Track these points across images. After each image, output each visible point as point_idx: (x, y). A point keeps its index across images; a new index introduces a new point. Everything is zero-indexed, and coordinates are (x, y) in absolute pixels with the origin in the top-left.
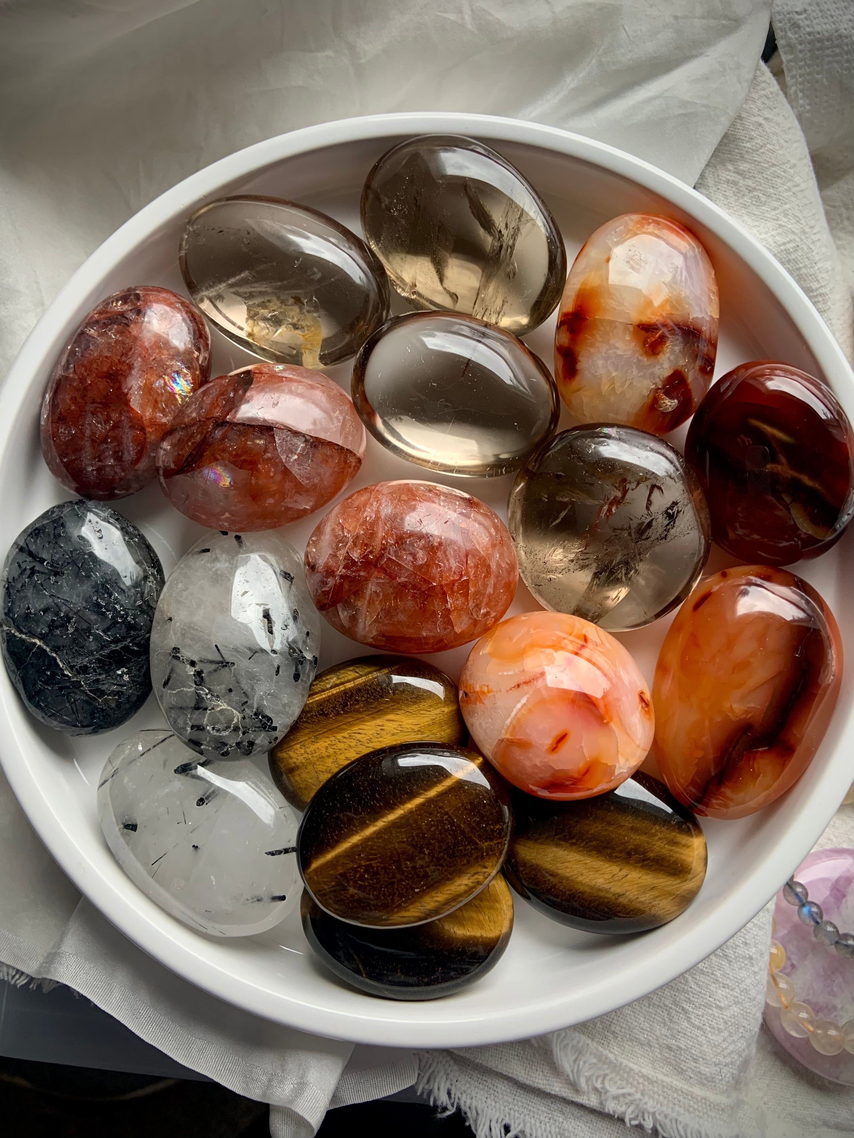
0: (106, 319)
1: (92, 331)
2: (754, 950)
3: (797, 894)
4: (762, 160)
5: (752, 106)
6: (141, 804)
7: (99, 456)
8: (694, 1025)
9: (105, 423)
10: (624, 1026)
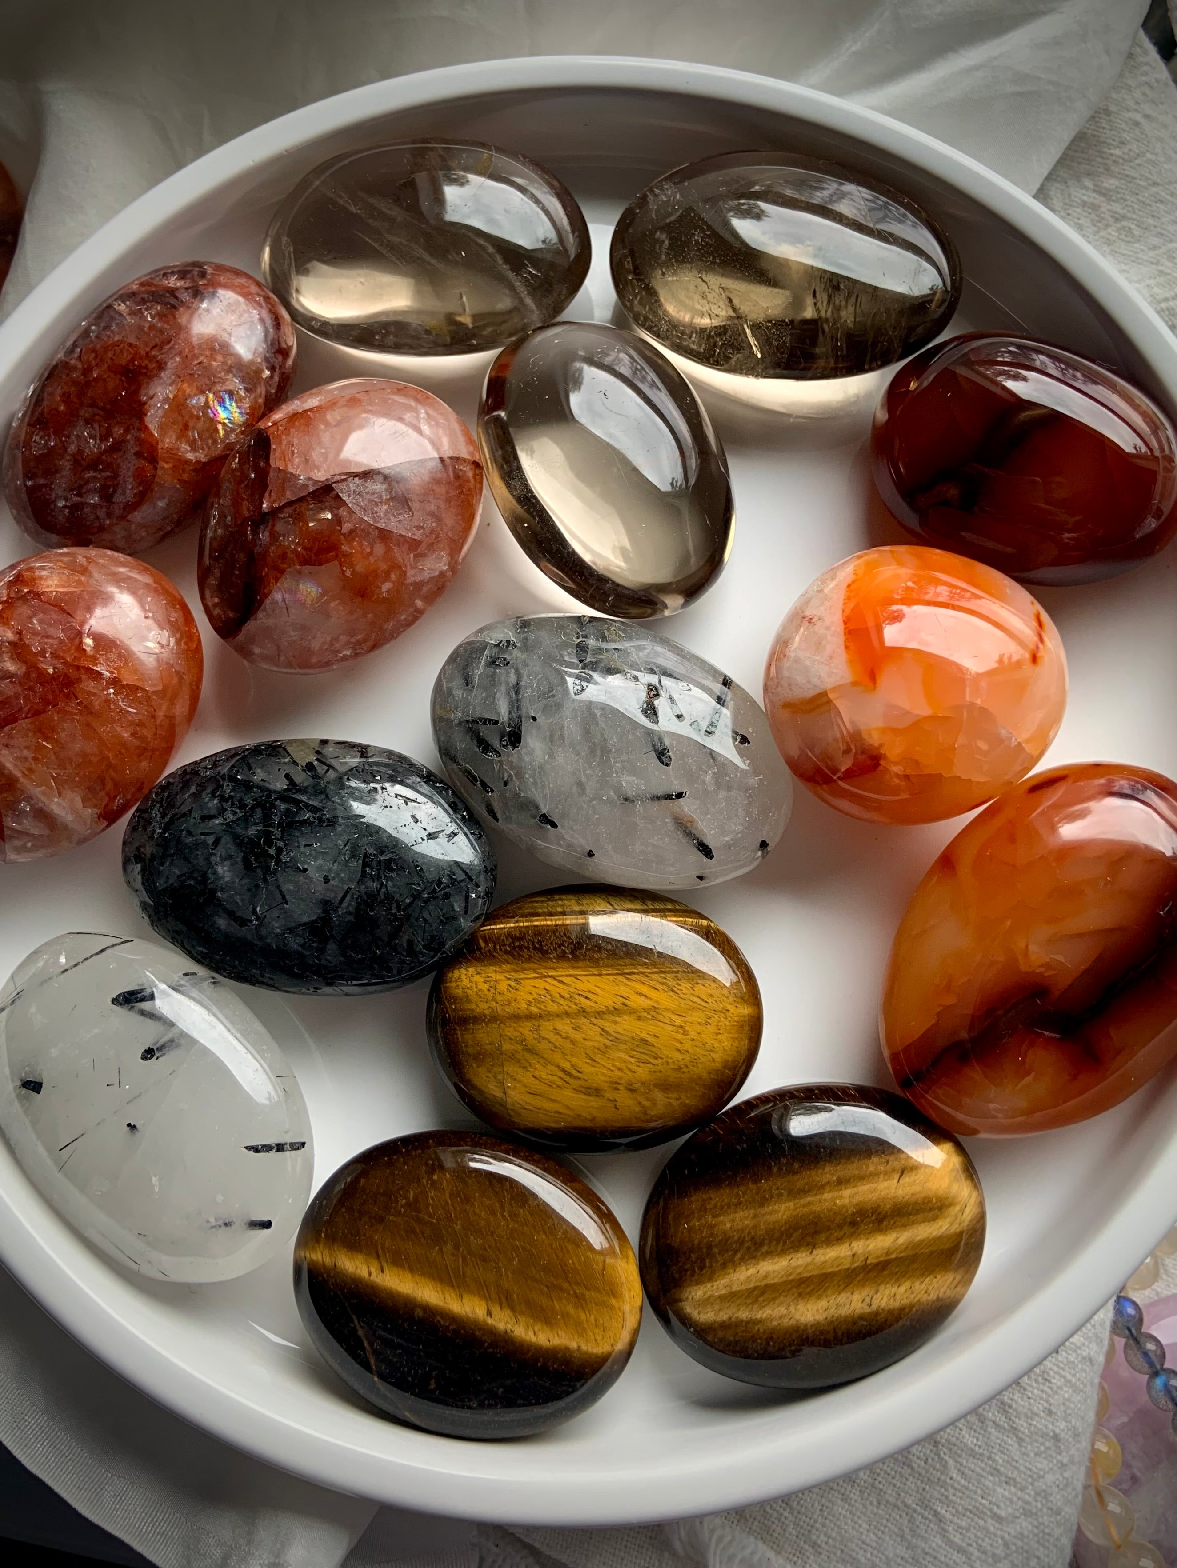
0: (149, 292)
1: (122, 307)
2: (1063, 1425)
3: (1145, 1354)
4: (1137, 175)
5: (1125, 96)
6: (53, 1050)
7: (80, 487)
8: (950, 1543)
9: (101, 440)
10: (834, 1534)
